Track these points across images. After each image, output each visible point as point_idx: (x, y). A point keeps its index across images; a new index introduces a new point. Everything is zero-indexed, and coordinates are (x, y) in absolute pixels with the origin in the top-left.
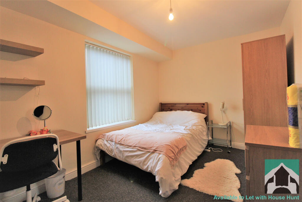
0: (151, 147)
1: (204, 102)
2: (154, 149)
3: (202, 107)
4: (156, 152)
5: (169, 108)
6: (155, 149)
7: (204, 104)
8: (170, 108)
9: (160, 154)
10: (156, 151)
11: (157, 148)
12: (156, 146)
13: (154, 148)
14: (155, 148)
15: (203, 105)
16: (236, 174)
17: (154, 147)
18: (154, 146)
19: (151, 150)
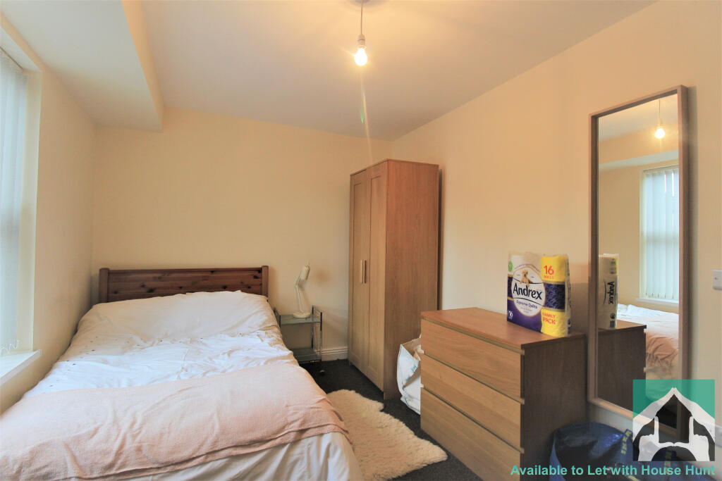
0: (283, 428)
1: (259, 266)
2: (297, 429)
3: (256, 277)
4: (306, 435)
5: (143, 286)
6: (301, 425)
7: (259, 270)
8: (146, 284)
9: (322, 435)
10: (302, 431)
11: (303, 423)
12: (295, 417)
13: (296, 426)
14: (299, 423)
15: (256, 273)
16: (382, 411)
17: (293, 422)
18: (290, 419)
19: (286, 436)
